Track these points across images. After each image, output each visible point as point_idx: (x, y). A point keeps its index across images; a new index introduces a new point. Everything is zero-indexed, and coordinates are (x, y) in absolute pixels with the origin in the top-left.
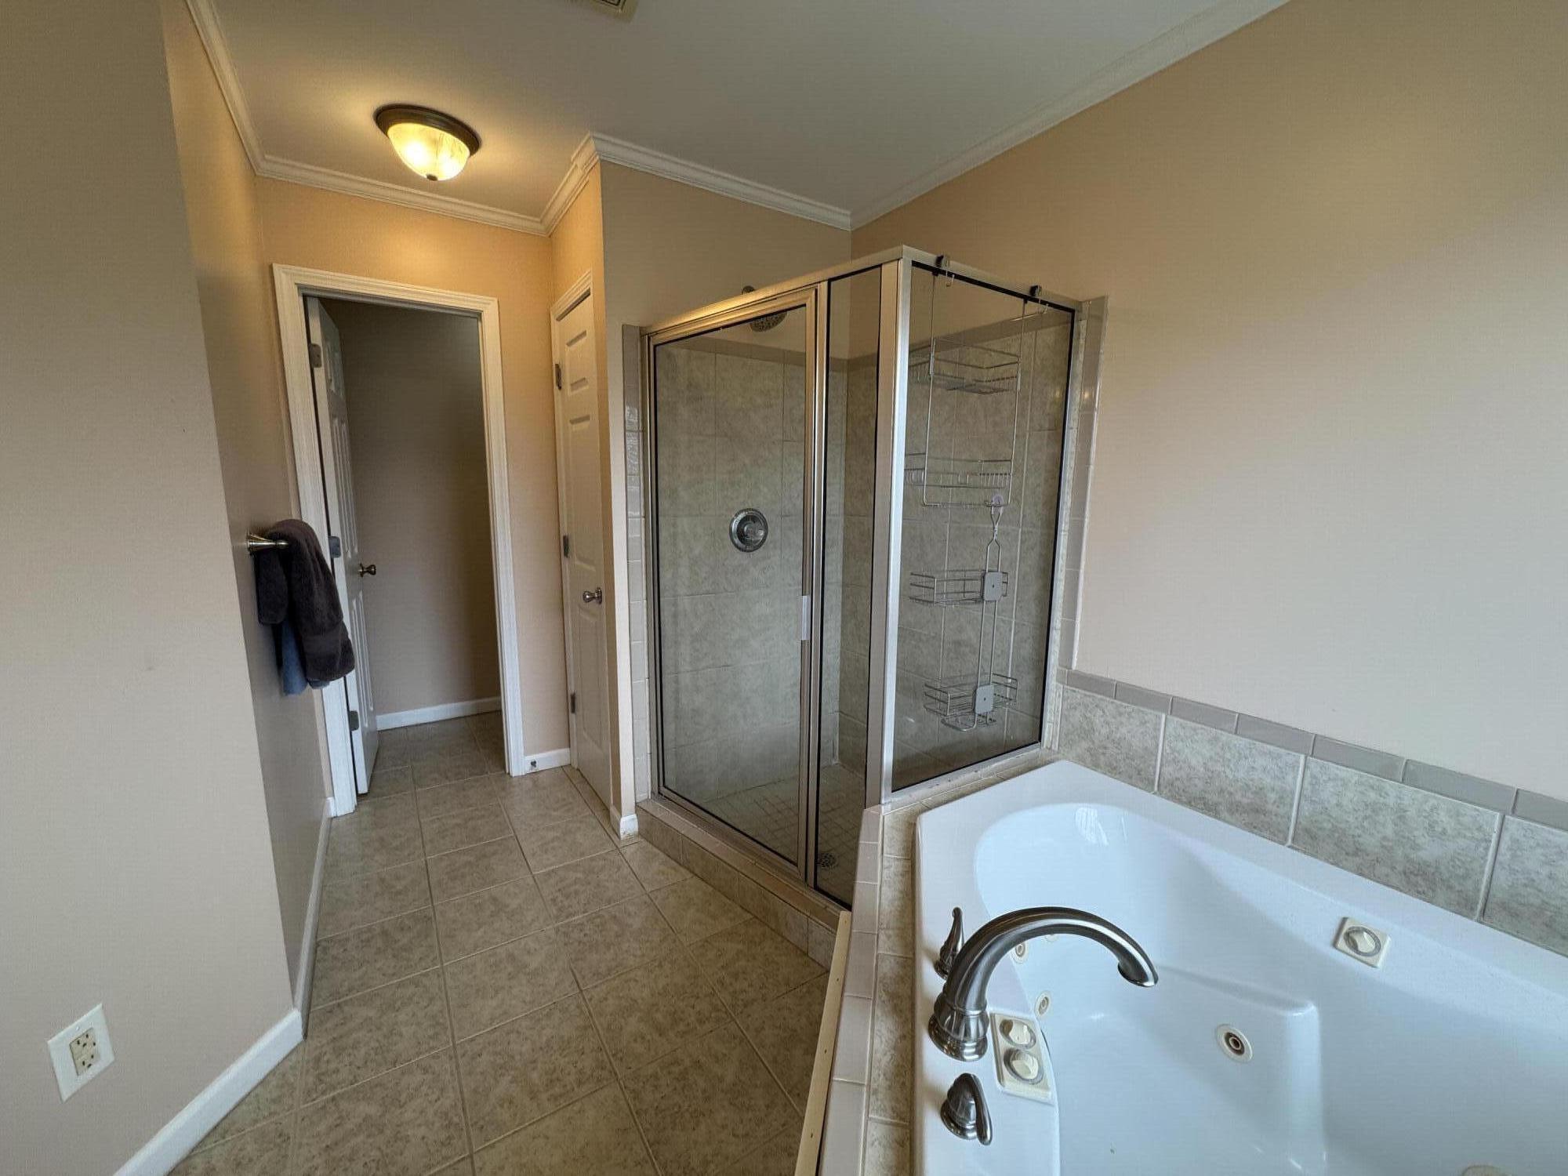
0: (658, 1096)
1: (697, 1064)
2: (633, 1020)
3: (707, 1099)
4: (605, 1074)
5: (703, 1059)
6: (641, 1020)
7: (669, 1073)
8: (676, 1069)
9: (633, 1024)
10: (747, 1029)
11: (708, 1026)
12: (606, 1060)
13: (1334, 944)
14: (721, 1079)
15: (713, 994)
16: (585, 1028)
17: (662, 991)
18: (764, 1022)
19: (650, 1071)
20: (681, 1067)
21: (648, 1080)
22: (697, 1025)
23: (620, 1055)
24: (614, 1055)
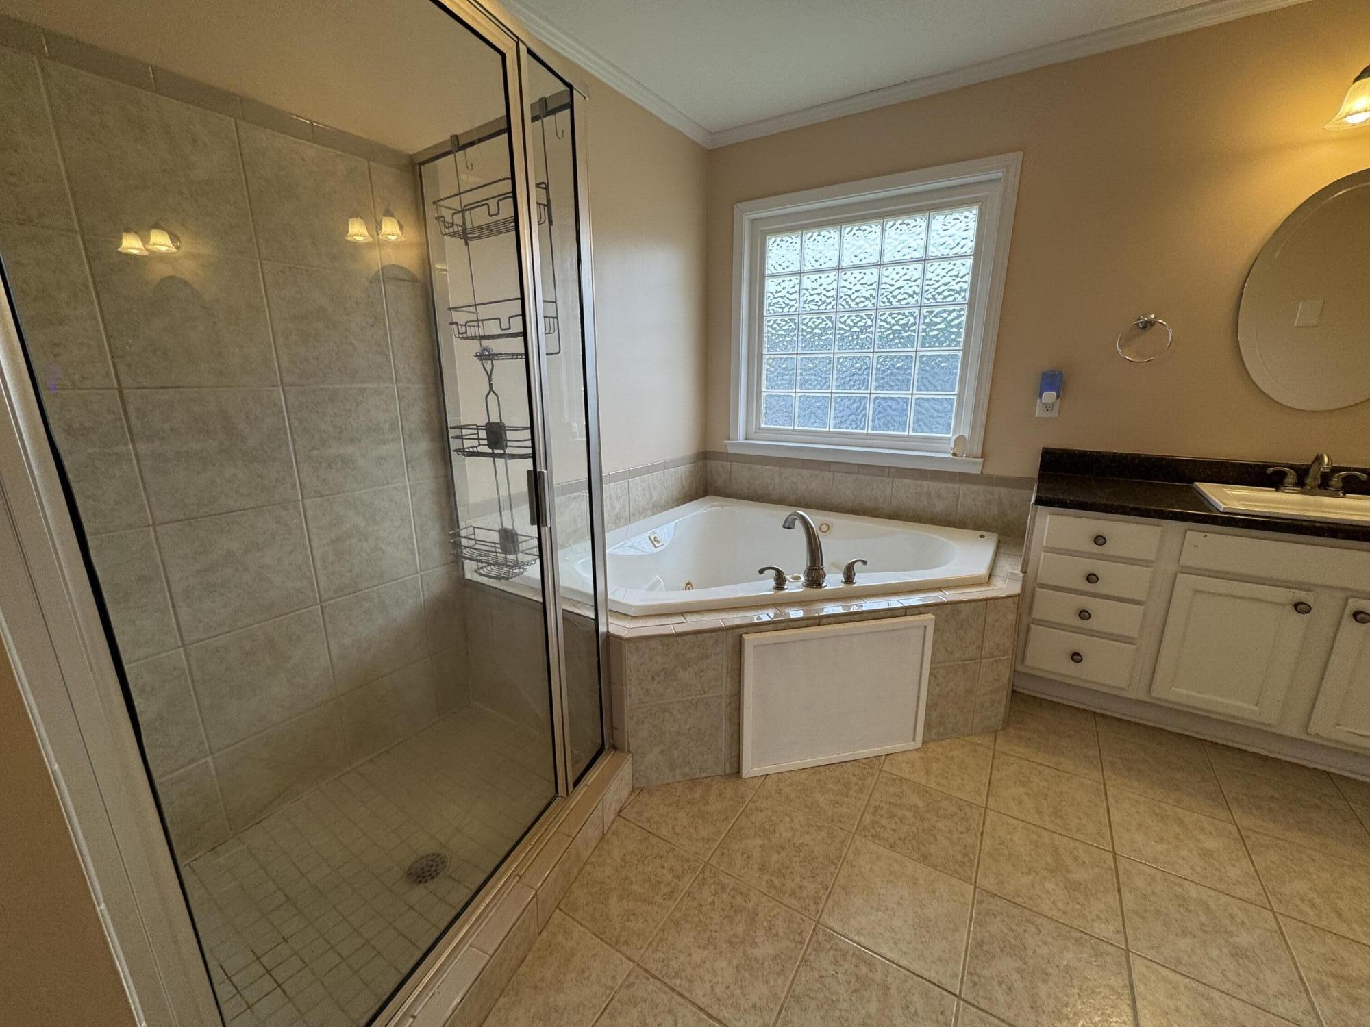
0: (805, 883)
1: (762, 868)
2: (758, 952)
3: (782, 848)
4: (821, 938)
5: (756, 867)
6: (754, 945)
7: (783, 885)
8: (777, 882)
9: (764, 949)
10: (710, 848)
11: (724, 879)
12: (811, 947)
13: (656, 547)
14: (763, 846)
15: (689, 893)
16: (798, 1000)
17: (711, 948)
18: (697, 840)
19: (792, 901)
20: (773, 879)
21: (800, 898)
22: (728, 890)
23: (798, 938)
24: (802, 943)
